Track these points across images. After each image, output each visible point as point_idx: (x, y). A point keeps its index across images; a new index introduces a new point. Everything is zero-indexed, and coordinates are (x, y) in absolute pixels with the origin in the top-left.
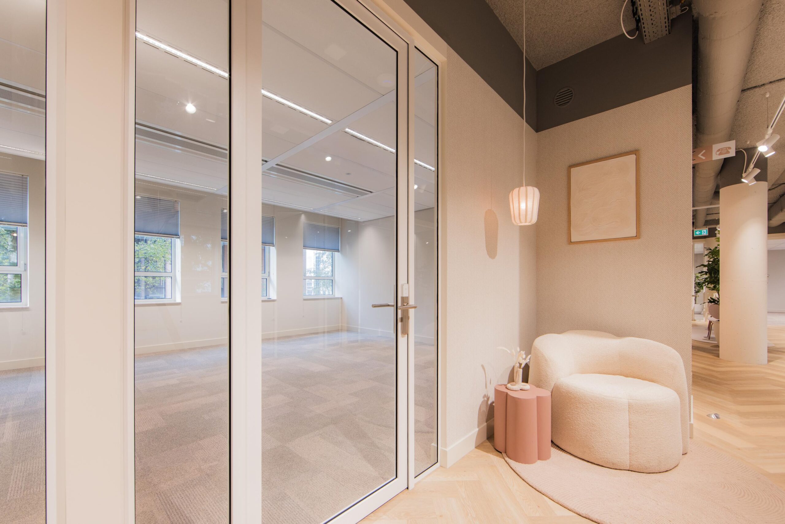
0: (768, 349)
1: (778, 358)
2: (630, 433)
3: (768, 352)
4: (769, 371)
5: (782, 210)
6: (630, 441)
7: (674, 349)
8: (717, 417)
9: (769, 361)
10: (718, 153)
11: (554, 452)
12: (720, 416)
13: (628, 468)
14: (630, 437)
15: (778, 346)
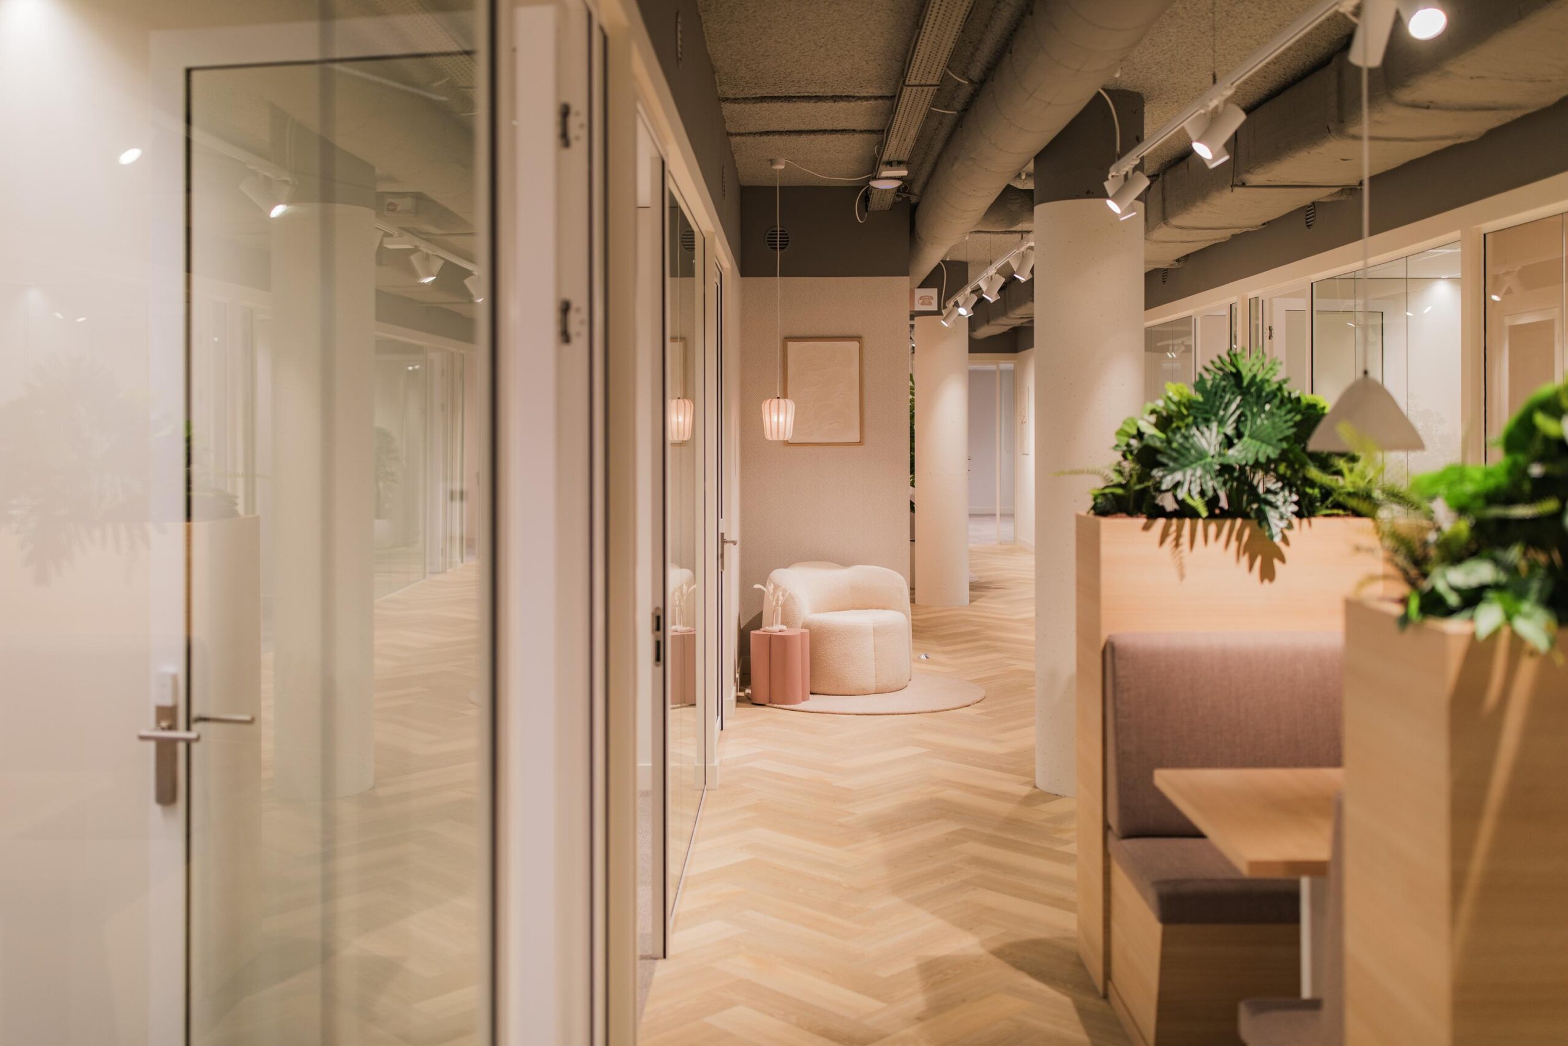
0: (970, 586)
1: (981, 596)
2: (875, 656)
3: (970, 589)
4: (971, 613)
5: (988, 322)
6: (875, 665)
7: (901, 574)
8: (927, 657)
9: (971, 601)
10: (921, 301)
11: (812, 697)
12: (929, 656)
13: (874, 692)
14: (875, 661)
15: (983, 580)
